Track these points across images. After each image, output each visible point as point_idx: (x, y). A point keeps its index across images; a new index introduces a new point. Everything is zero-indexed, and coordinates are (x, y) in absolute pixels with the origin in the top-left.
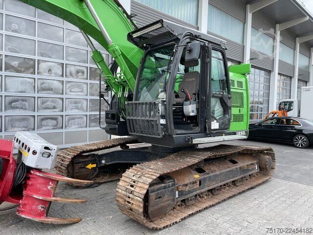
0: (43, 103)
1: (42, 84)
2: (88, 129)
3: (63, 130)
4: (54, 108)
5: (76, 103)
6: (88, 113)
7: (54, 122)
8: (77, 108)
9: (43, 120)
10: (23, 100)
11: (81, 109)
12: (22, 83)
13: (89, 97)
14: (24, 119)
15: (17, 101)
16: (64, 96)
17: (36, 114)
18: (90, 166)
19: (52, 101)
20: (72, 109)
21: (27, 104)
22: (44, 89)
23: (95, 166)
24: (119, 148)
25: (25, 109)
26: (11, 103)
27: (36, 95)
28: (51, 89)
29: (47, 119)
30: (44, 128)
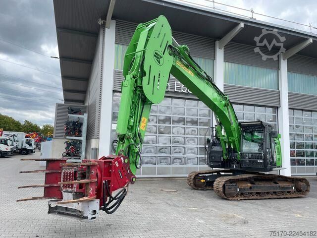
0: (174, 150)
1: (174, 139)
2: (198, 166)
3: (185, 166)
4: (180, 152)
5: (191, 149)
6: (198, 156)
7: (180, 161)
8: (192, 153)
9: (174, 159)
10: (165, 148)
11: (194, 153)
12: (165, 139)
13: (198, 146)
14: (165, 158)
15: (162, 149)
16: (185, 146)
17: (171, 156)
18: (202, 181)
19: (179, 149)
20: (189, 153)
21: (167, 150)
22: (175, 142)
23: (204, 181)
24: (216, 174)
25: (166, 153)
26: (160, 150)
27: (171, 145)
28: (178, 142)
29: (176, 159)
30: (175, 164)
